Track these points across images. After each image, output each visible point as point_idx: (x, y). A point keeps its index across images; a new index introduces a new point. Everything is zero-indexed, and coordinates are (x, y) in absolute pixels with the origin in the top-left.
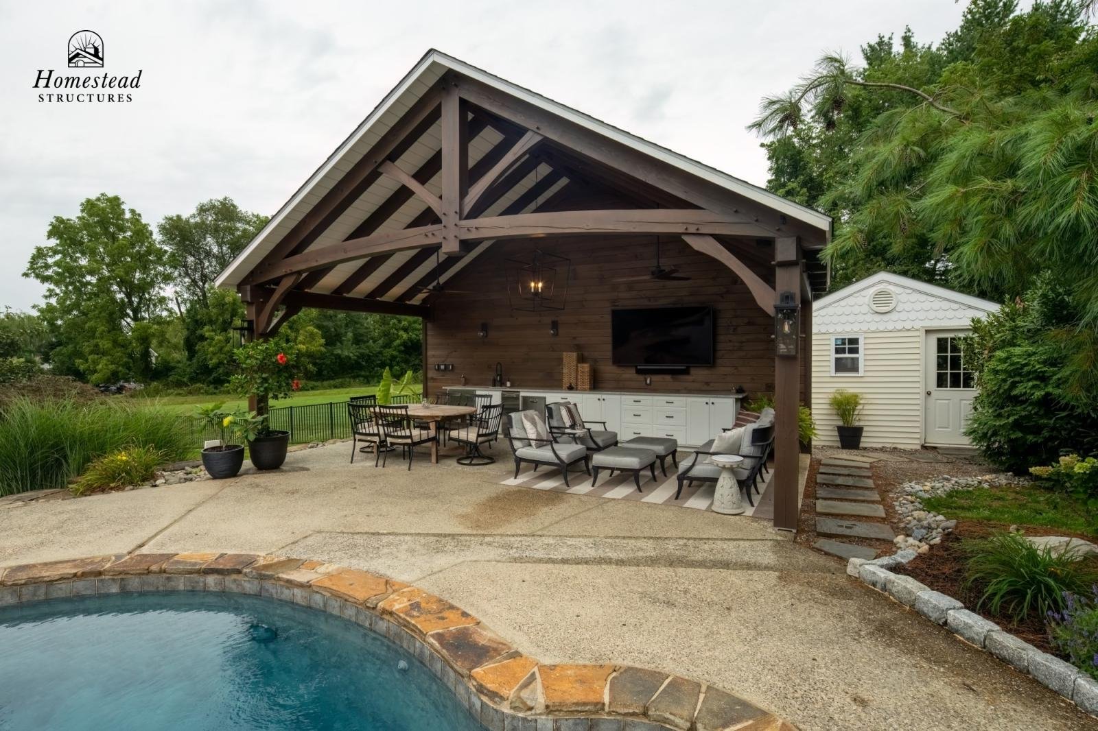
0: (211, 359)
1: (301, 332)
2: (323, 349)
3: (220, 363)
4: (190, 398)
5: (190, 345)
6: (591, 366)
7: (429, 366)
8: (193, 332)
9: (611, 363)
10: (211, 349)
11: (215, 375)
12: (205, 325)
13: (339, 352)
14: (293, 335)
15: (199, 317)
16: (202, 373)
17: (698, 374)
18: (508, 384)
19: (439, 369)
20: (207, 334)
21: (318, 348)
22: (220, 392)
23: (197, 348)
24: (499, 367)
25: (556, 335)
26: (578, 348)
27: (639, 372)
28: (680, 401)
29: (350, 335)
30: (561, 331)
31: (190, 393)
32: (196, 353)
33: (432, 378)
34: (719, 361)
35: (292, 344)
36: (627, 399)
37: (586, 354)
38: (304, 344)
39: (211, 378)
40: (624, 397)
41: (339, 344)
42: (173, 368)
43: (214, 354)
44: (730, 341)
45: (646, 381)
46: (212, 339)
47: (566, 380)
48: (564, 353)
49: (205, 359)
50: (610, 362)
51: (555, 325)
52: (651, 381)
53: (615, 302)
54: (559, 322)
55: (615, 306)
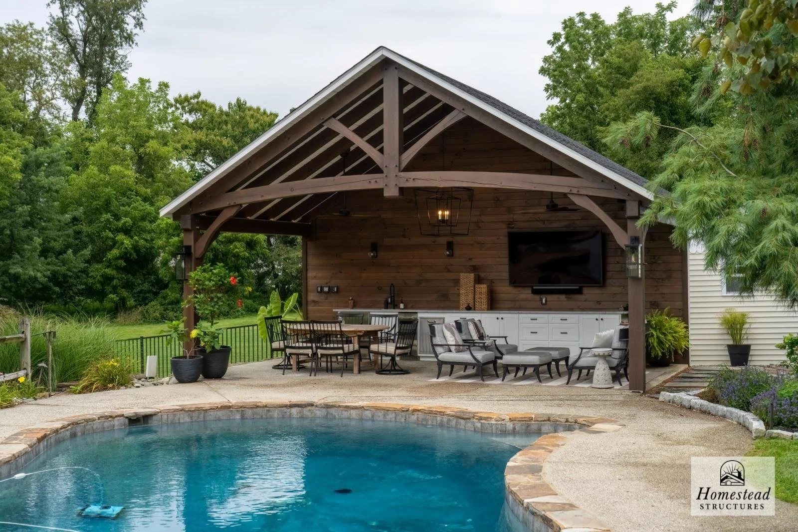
6: (488, 286)
7: (309, 288)
9: (507, 285)
17: (591, 293)
18: (402, 304)
19: (322, 291)
25: (451, 255)
26: (475, 269)
27: (535, 292)
28: (573, 318)
30: (457, 252)
33: (314, 301)
34: (609, 281)
36: (525, 318)
37: (482, 275)
40: (521, 316)
44: (618, 263)
45: (542, 301)
47: (463, 301)
48: (461, 274)
50: (507, 283)
51: (450, 246)
52: (546, 301)
53: (509, 224)
54: (455, 242)
55: (511, 228)
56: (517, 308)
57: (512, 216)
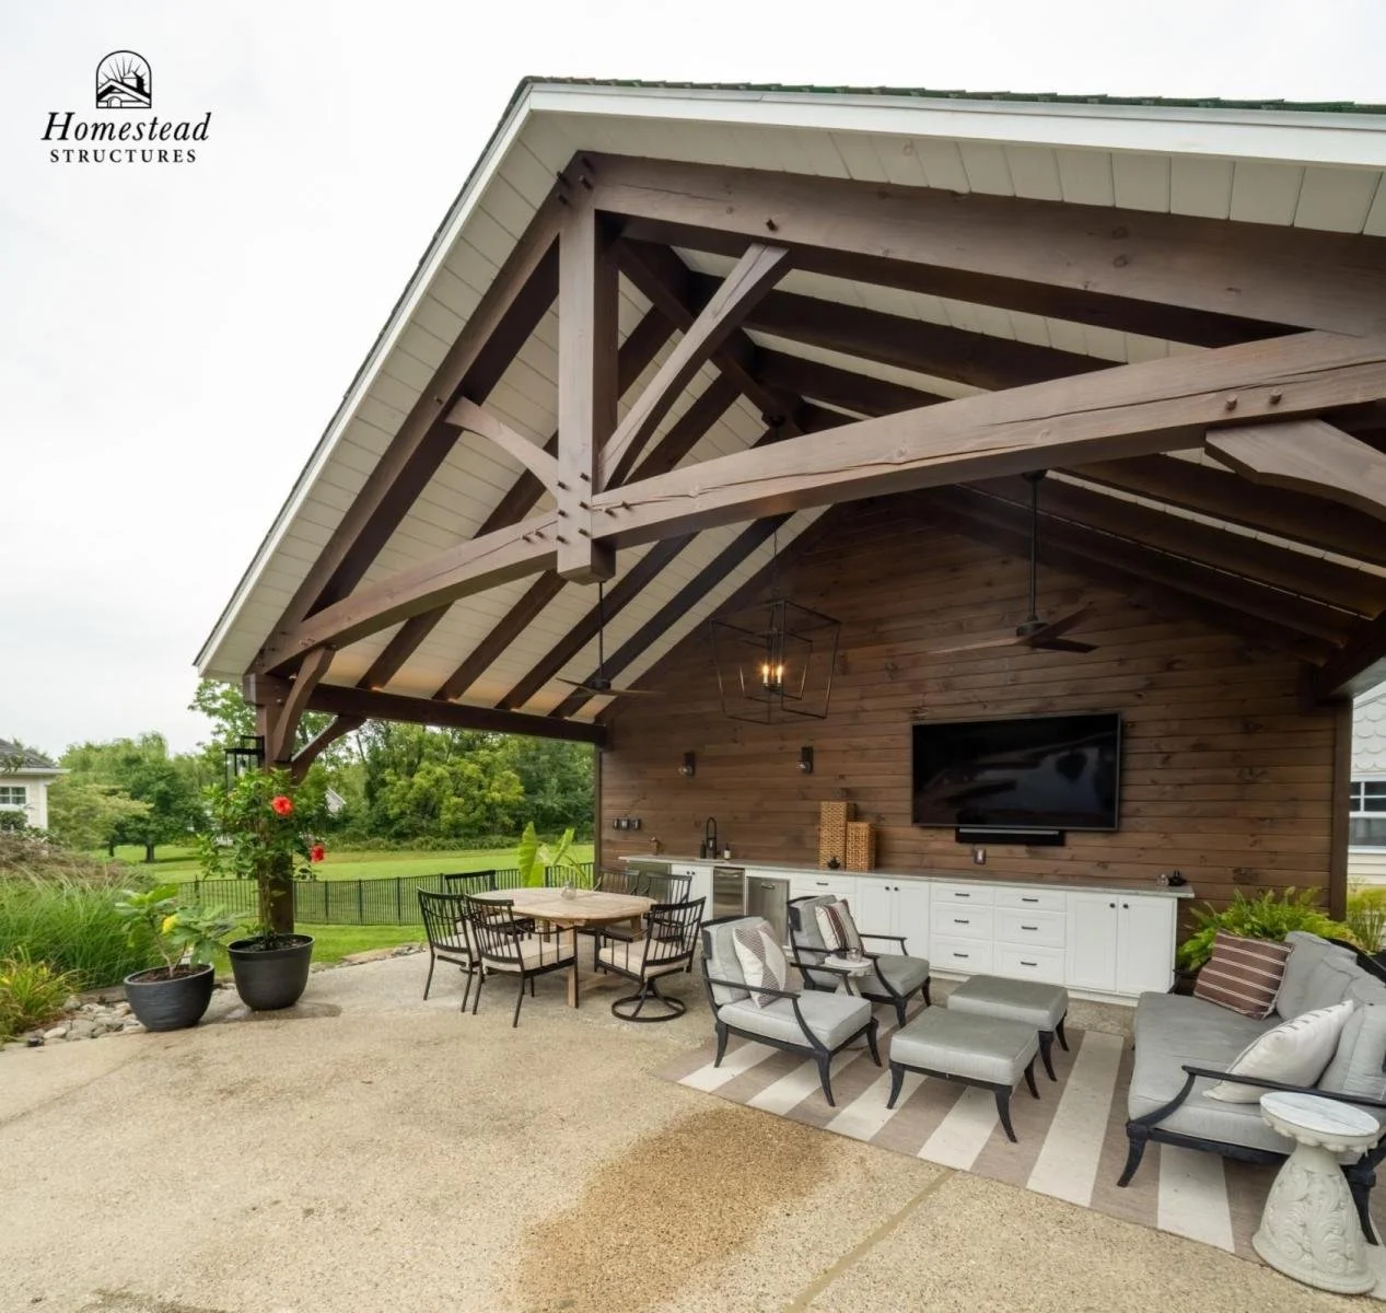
0: (392, 809)
1: (496, 777)
2: (521, 798)
3: (402, 814)
4: (368, 854)
5: (371, 792)
6: (871, 827)
7: (605, 822)
8: (373, 777)
9: (909, 823)
10: (392, 797)
11: (396, 827)
12: (388, 767)
13: (541, 801)
15: (380, 758)
16: (381, 825)
17: (1084, 845)
18: (727, 854)
19: (618, 827)
20: (388, 779)
21: (516, 797)
22: (402, 848)
23: (377, 795)
24: (711, 824)
25: (810, 770)
26: (848, 794)
27: (961, 839)
28: (1053, 898)
29: (554, 781)
30: (818, 764)
31: (368, 848)
32: (377, 800)
33: (609, 841)
35: (485, 791)
36: (942, 890)
37: (862, 805)
38: (499, 791)
39: (392, 831)
40: (935, 886)
41: (541, 792)
42: (352, 818)
43: (396, 802)
44: (1154, 783)
45: (975, 855)
46: (394, 785)
47: (826, 853)
48: (823, 803)
49: (386, 808)
50: (908, 820)
51: (808, 755)
52: (984, 856)
53: (915, 712)
54: (815, 748)
55: (917, 719)
56: (926, 867)
57: (920, 697)
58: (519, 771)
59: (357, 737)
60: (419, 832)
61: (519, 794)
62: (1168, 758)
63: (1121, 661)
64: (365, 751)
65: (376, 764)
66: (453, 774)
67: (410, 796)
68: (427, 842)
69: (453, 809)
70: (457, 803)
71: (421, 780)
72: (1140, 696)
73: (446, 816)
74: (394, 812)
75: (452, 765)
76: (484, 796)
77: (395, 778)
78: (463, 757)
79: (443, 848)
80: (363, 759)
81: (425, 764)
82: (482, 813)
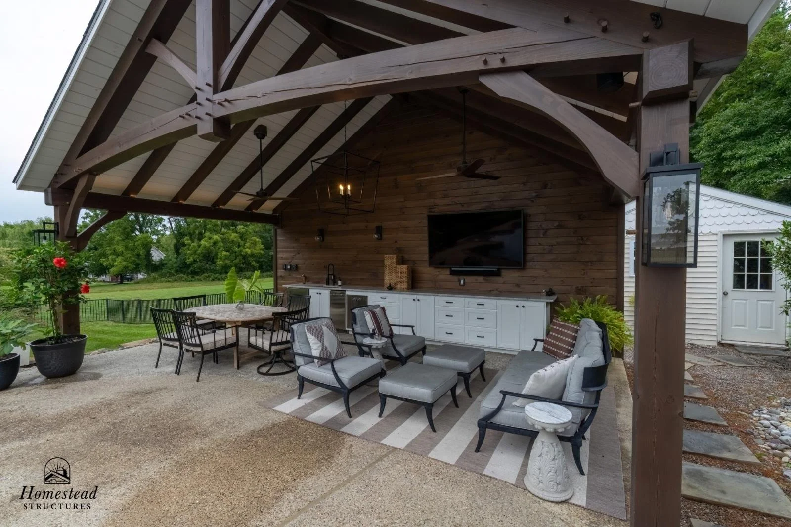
0: (189, 259)
1: (248, 240)
2: (262, 252)
3: (195, 261)
4: (175, 284)
5: (177, 248)
6: (409, 267)
7: (279, 266)
8: (178, 241)
9: (428, 266)
10: (189, 252)
11: (192, 268)
12: (186, 236)
14: (242, 243)
15: (182, 231)
16: (182, 268)
17: (509, 276)
18: (340, 283)
19: (286, 269)
20: (186, 242)
22: (195, 280)
23: (180, 251)
24: (331, 267)
25: (380, 239)
26: (398, 250)
27: (453, 273)
28: (491, 303)
30: (385, 236)
31: (176, 280)
32: (180, 254)
33: (281, 276)
35: (242, 248)
36: (440, 300)
37: (406, 256)
38: (249, 248)
39: (189, 271)
40: (437, 298)
42: (166, 264)
43: (191, 254)
45: (460, 281)
46: (190, 245)
47: (387, 280)
48: (386, 256)
49: (186, 258)
50: (427, 264)
51: (379, 230)
52: (464, 282)
53: (430, 208)
54: (381, 227)
55: (431, 212)
56: (437, 288)
57: (432, 200)
58: (261, 237)
59: (169, 219)
60: (205, 271)
61: (261, 249)
62: (546, 232)
63: (524, 184)
64: (173, 227)
65: (179, 234)
66: (223, 239)
67: (199, 251)
68: (209, 277)
69: (223, 258)
70: (225, 255)
71: (205, 243)
72: (533, 201)
73: (220, 262)
74: (189, 261)
75: (223, 234)
76: (241, 251)
77: (190, 242)
78: (230, 230)
79: (219, 280)
80: (173, 231)
81: (207, 234)
82: (240, 261)
